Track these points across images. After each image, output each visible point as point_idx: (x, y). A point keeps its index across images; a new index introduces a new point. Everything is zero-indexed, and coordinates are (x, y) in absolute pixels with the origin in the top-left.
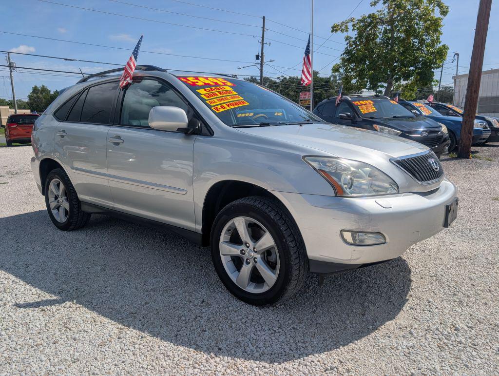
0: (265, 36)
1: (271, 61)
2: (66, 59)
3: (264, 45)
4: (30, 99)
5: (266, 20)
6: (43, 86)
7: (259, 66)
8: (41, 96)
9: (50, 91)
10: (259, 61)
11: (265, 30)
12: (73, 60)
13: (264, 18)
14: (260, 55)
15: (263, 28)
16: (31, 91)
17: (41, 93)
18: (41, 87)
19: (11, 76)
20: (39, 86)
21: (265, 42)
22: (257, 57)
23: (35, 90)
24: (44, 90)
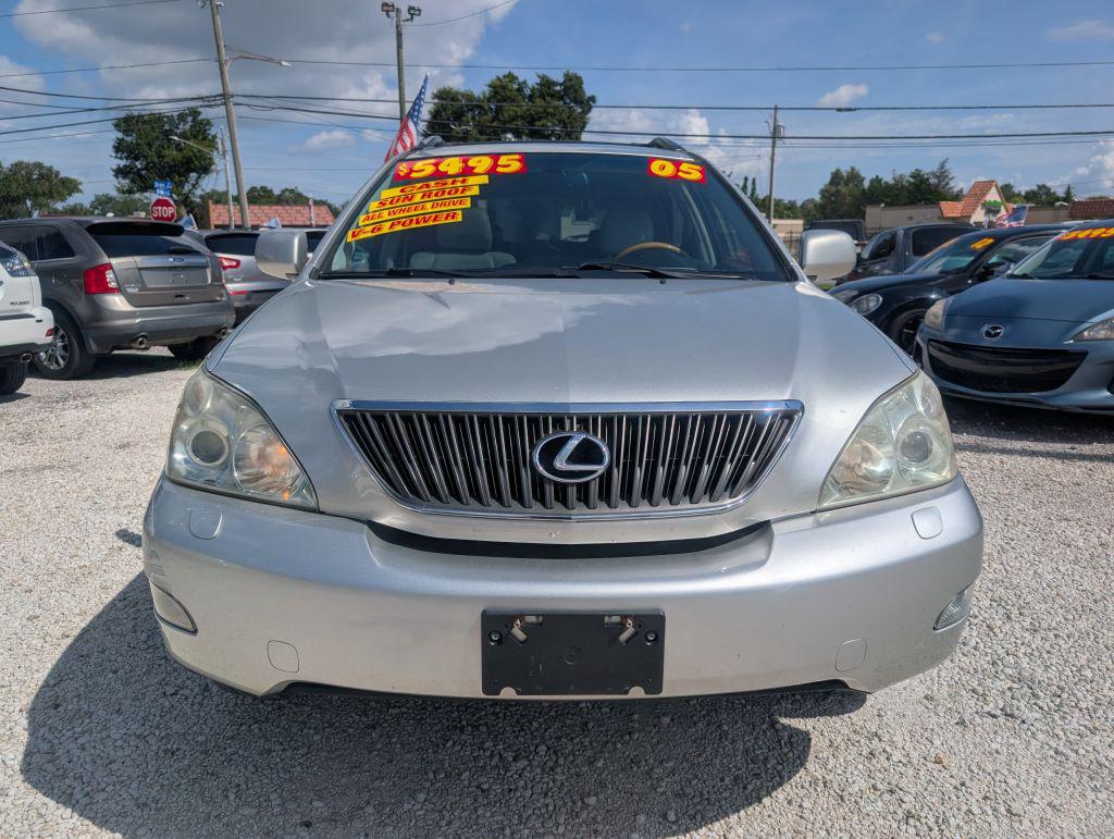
2: (839, 110)
4: (823, 197)
6: (853, 169)
8: (844, 190)
9: (864, 179)
12: (855, 109)
16: (827, 180)
17: (846, 184)
18: (849, 170)
19: (773, 154)
20: (845, 170)
23: (836, 178)
24: (854, 177)
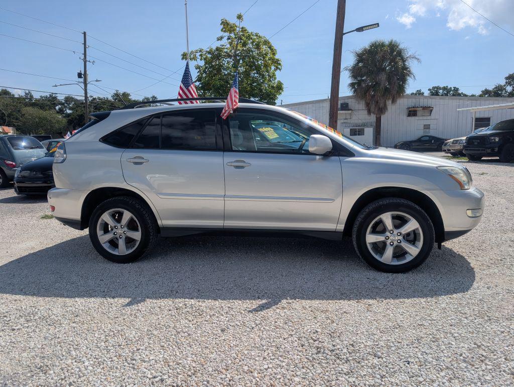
0: (87, 53)
1: (97, 81)
3: (87, 63)
5: (87, 36)
7: (83, 85)
10: (82, 80)
11: (87, 46)
13: (85, 33)
14: (83, 73)
15: (85, 44)
21: (88, 59)
22: (80, 75)
